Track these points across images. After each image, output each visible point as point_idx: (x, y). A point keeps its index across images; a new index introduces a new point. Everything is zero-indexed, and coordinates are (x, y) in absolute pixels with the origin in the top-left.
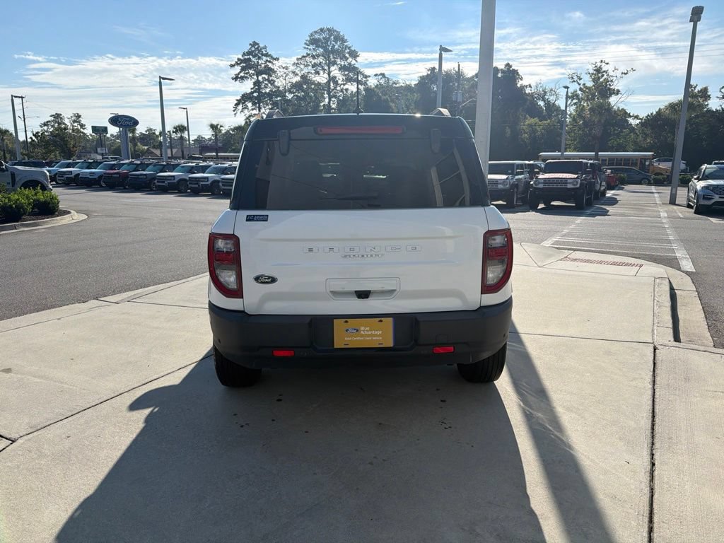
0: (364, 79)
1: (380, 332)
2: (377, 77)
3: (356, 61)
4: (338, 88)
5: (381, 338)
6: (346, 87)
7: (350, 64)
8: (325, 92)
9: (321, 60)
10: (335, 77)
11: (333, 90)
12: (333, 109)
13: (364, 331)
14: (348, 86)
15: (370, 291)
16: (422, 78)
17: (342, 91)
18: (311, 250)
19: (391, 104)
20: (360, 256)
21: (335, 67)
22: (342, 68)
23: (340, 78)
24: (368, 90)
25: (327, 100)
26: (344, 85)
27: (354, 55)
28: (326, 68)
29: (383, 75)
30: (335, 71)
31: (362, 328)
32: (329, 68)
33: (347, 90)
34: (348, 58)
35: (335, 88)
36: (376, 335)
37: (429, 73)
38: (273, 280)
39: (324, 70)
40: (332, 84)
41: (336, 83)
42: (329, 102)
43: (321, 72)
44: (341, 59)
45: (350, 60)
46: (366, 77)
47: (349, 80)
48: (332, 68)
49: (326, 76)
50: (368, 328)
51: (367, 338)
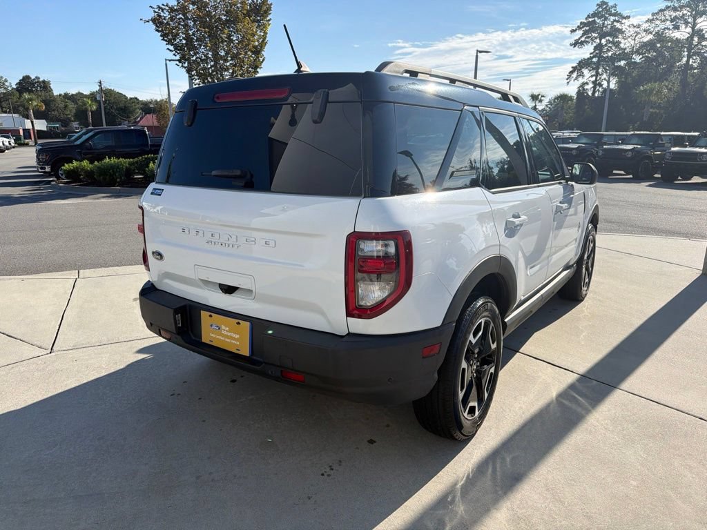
1: (238, 336)
5: (238, 343)
8: (685, 50)
9: (685, 12)
11: (696, 46)
13: (224, 330)
15: (237, 288)
25: (685, 59)
28: (690, 20)
31: (223, 327)
32: (695, 20)
35: (699, 43)
36: (234, 339)
39: (687, 23)
40: (695, 39)
42: (688, 61)
43: (683, 26)
48: (699, 20)
49: (689, 30)
50: (227, 329)
51: (227, 340)
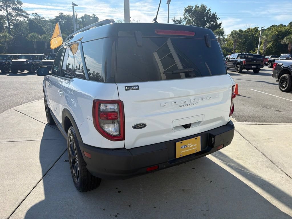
0: (27, 15)
1: (196, 145)
2: (33, 15)
3: (22, 6)
4: (13, 19)
5: (196, 148)
6: (17, 18)
7: (18, 7)
8: (6, 20)
9: (2, 4)
10: (11, 13)
11: (10, 19)
12: (11, 28)
13: (189, 146)
14: (18, 18)
15: (191, 124)
16: (57, 17)
17: (15, 20)
18: (165, 104)
19: (43, 28)
20: (188, 105)
21: (10, 8)
22: (14, 9)
23: (14, 13)
24: (30, 20)
25: (7, 24)
26: (16, 17)
27: (20, 3)
28: (5, 8)
29: (36, 14)
30: (10, 10)
31: (188, 144)
32: (7, 8)
33: (18, 20)
34: (17, 5)
35: (11, 18)
36: (194, 147)
37: (60, 15)
38: (144, 125)
39: (4, 9)
40: (9, 17)
41: (12, 16)
42: (9, 25)
43: (3, 10)
44: (13, 4)
45: (18, 5)
46: (28, 14)
47: (19, 15)
48: (9, 9)
49: (5, 12)
50: (191, 144)
51: (191, 149)
